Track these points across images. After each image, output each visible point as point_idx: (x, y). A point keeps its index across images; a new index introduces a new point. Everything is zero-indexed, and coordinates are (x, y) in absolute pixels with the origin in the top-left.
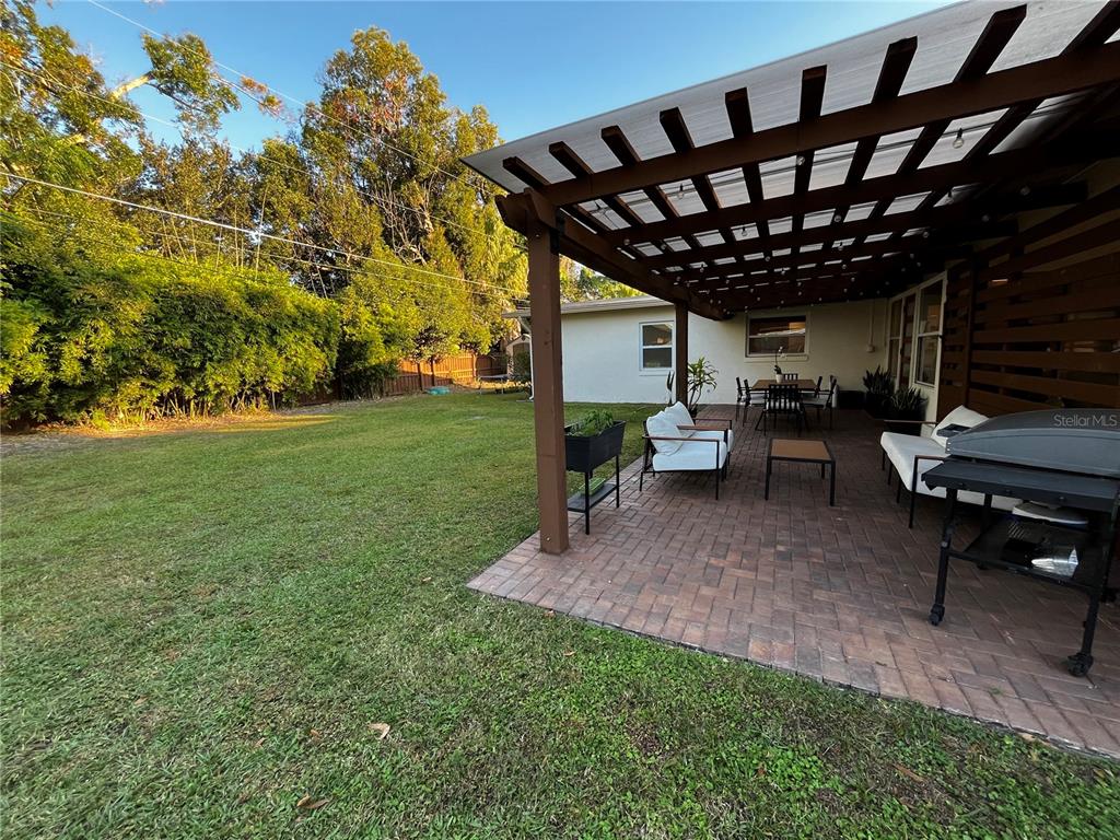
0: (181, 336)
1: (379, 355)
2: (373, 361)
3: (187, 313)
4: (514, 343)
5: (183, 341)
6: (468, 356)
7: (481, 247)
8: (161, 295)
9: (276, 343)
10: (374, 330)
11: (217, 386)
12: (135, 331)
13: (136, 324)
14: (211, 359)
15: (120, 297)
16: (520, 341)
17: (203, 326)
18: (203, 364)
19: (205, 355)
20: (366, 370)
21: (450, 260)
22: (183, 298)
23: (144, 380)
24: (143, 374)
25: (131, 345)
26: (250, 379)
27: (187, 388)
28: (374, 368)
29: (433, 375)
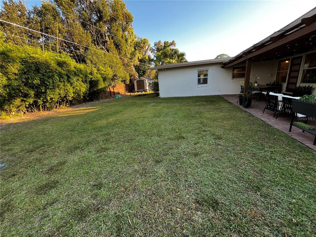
0: (36, 79)
1: (102, 85)
2: (100, 87)
3: (36, 70)
4: (137, 80)
5: (37, 81)
6: (123, 85)
7: (124, 48)
8: (24, 62)
9: (70, 81)
10: (99, 76)
11: (51, 99)
12: (17, 77)
13: (15, 74)
14: (48, 88)
15: (7, 62)
16: (139, 79)
17: (43, 75)
18: (46, 90)
19: (46, 87)
20: (98, 90)
21: (115, 51)
22: (33, 63)
23: (22, 98)
24: (22, 96)
25: (15, 83)
26: (63, 96)
27: (39, 101)
28: (100, 89)
29: (114, 92)
